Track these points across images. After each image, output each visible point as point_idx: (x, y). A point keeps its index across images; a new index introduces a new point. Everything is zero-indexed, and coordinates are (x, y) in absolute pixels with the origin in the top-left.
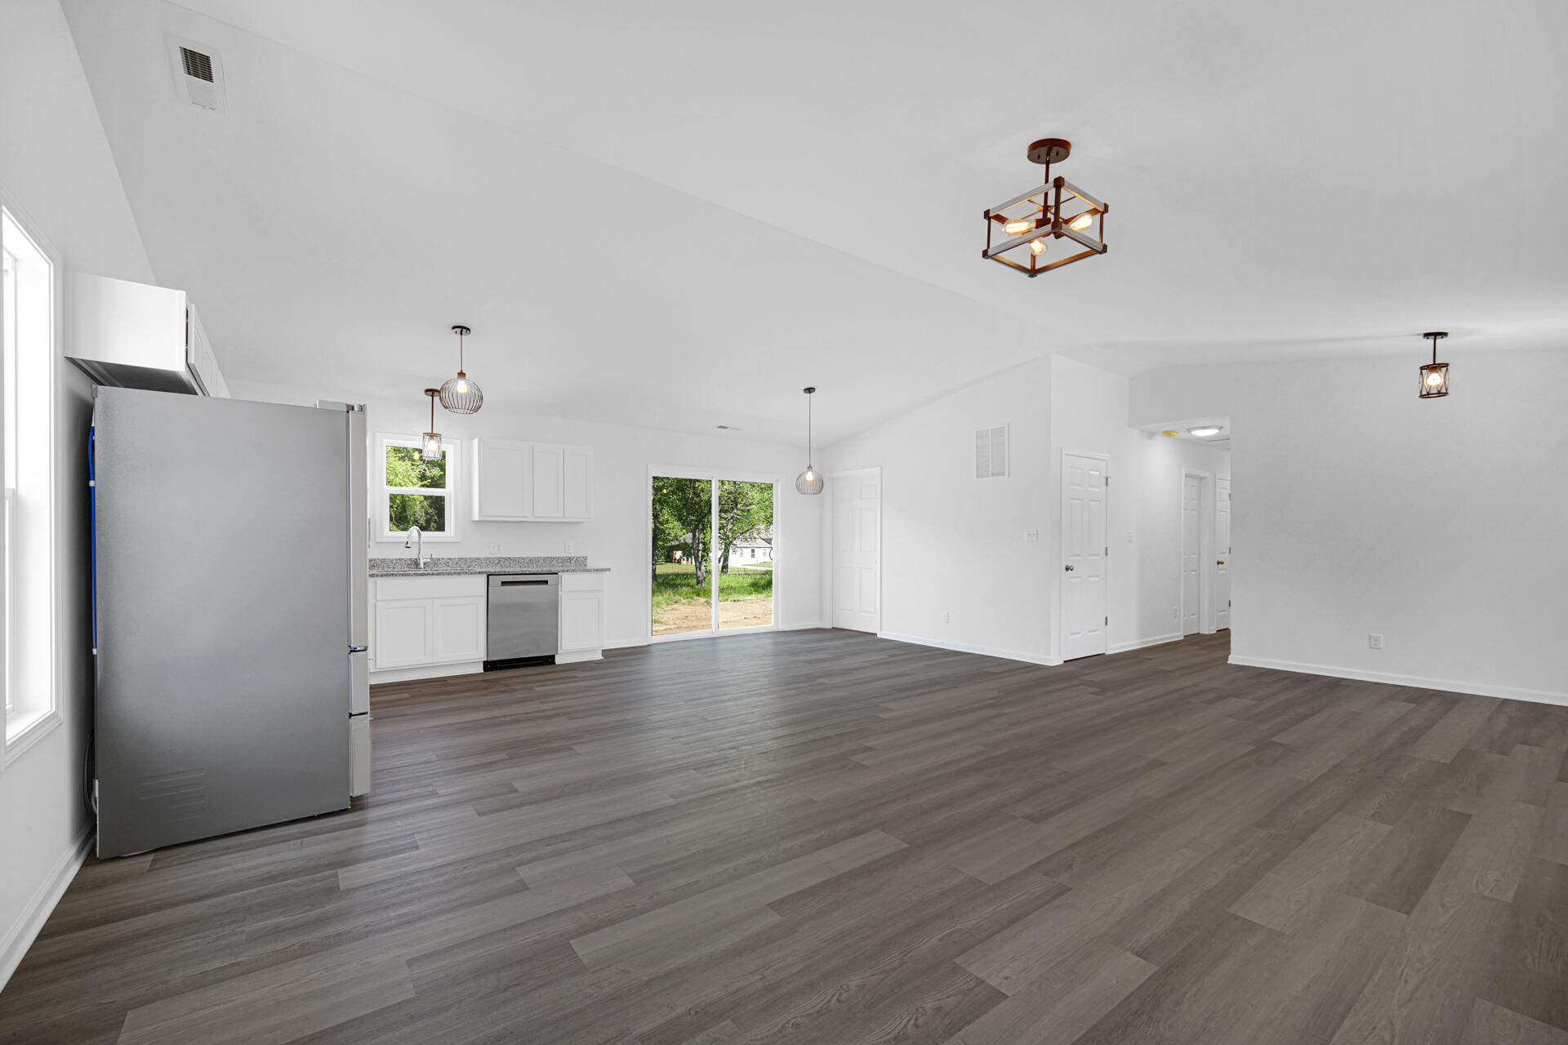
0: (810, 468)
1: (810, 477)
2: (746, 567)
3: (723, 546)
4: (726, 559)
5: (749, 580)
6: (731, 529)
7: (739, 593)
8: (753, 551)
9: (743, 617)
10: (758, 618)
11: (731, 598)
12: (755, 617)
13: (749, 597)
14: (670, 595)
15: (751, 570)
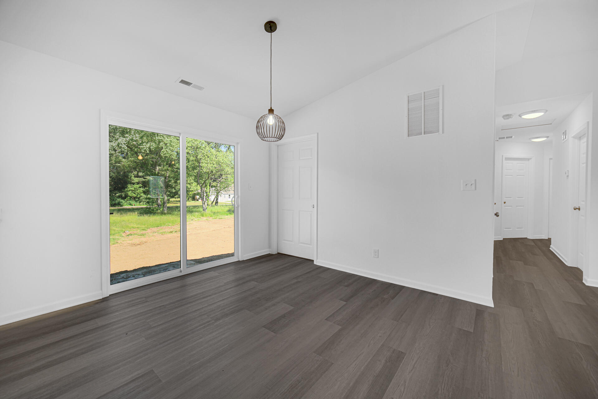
0: (271, 111)
1: (271, 120)
2: (226, 202)
3: (216, 194)
4: (217, 199)
5: (227, 209)
6: (219, 186)
7: (222, 214)
8: (229, 195)
9: (223, 227)
10: (230, 227)
11: (218, 217)
12: (229, 227)
13: (227, 217)
14: (189, 216)
15: (228, 204)
